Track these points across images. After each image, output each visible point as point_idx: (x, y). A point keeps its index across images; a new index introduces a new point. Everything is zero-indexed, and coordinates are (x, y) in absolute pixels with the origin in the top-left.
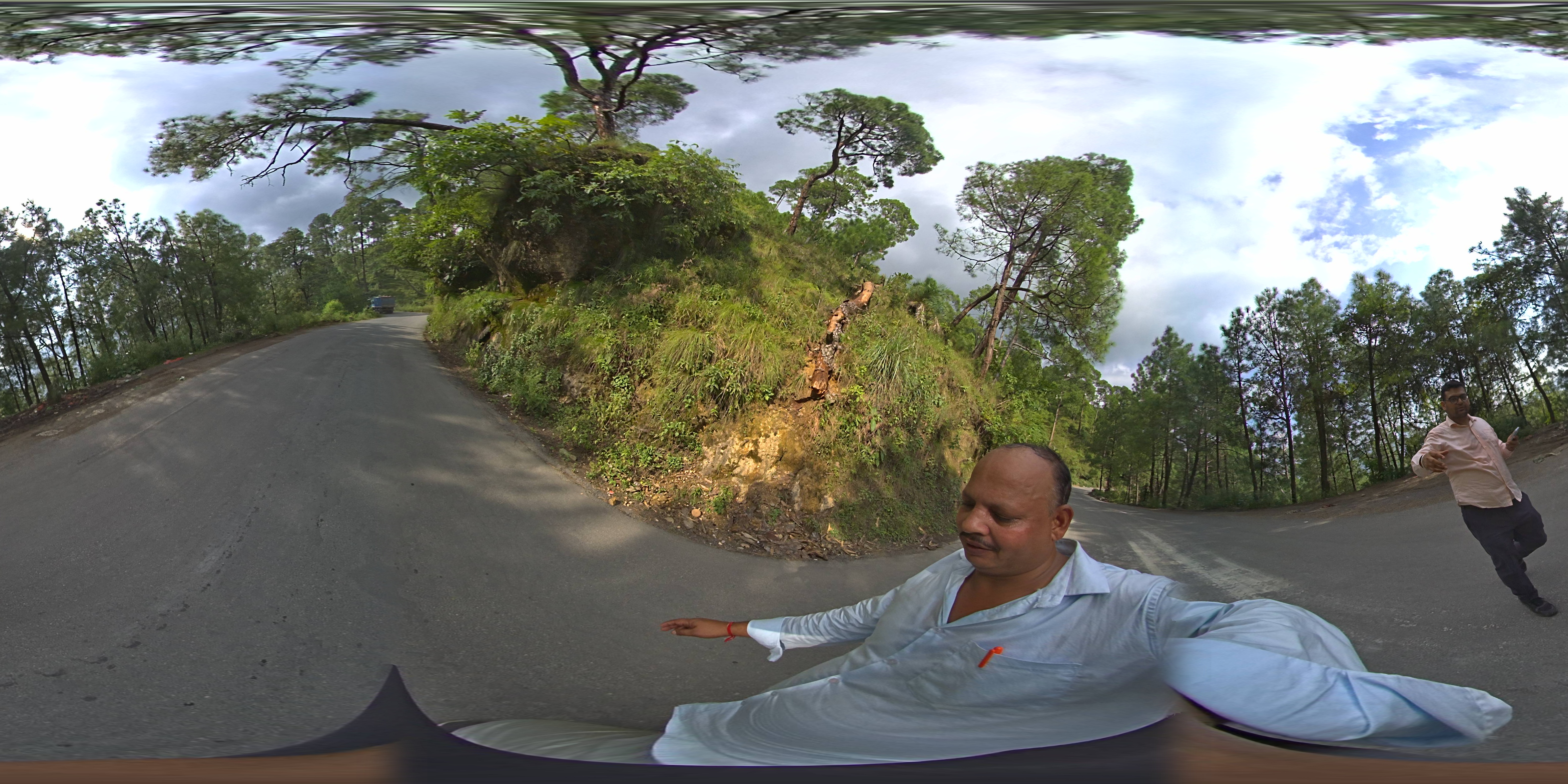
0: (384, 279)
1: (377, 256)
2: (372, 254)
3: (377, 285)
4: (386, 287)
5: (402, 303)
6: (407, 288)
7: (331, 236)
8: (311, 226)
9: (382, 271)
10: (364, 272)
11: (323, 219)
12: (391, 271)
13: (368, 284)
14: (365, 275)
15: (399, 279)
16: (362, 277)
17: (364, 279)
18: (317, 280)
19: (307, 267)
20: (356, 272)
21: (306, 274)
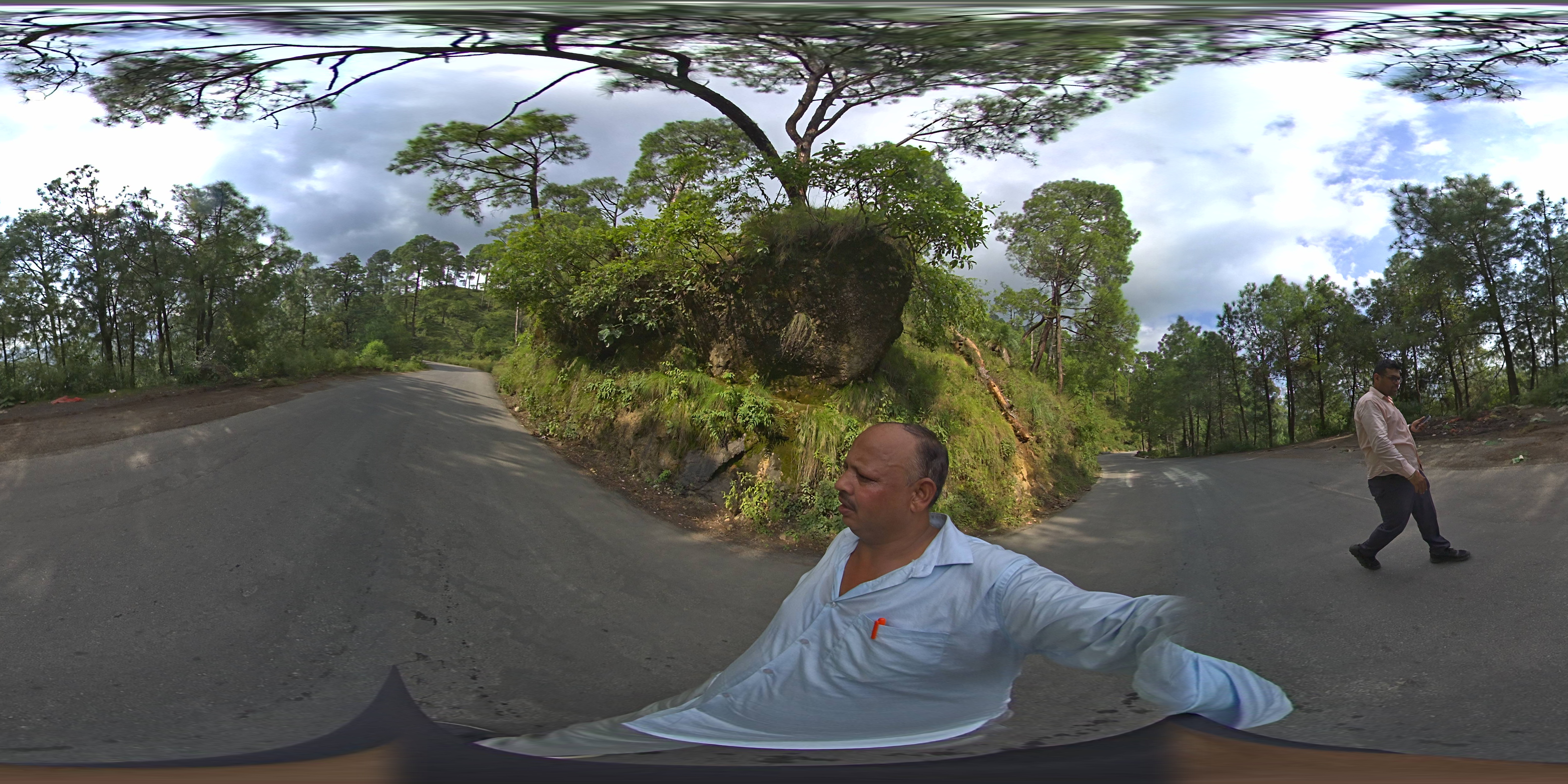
0: (432, 326)
1: (429, 300)
2: (425, 297)
3: (424, 331)
4: (433, 335)
5: (448, 355)
6: (453, 338)
7: (386, 274)
8: (370, 260)
9: (431, 317)
10: (414, 315)
11: (383, 255)
12: (440, 319)
13: (415, 329)
14: (414, 319)
15: (446, 328)
16: (410, 320)
17: (413, 323)
18: (362, 316)
19: (357, 300)
20: (405, 315)
21: (353, 307)
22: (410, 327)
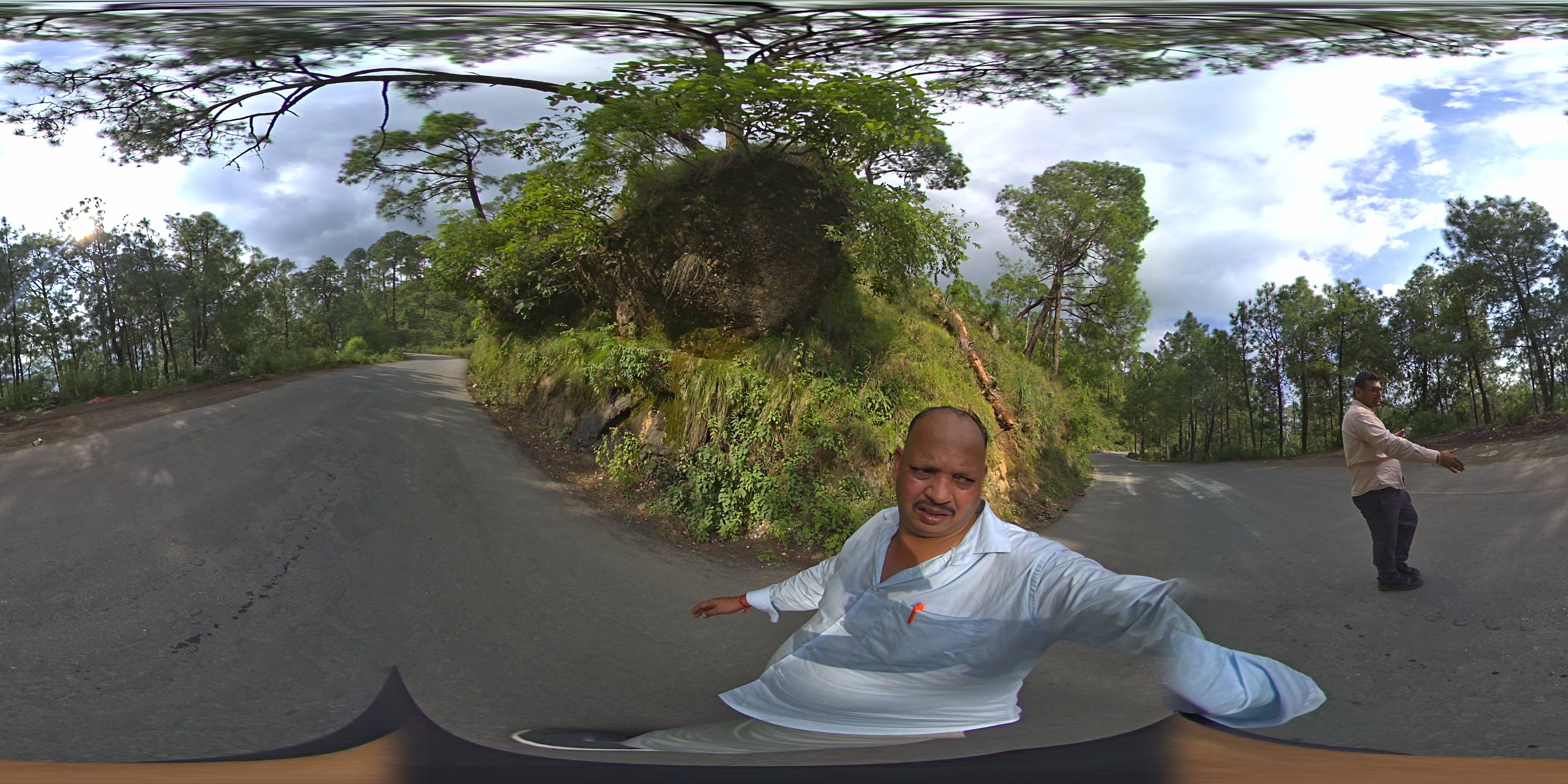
0: (414, 319)
1: (408, 295)
2: (403, 292)
3: (407, 324)
4: (415, 327)
5: (430, 345)
6: (436, 329)
7: (365, 272)
8: (347, 260)
9: (412, 311)
10: (394, 310)
11: (359, 254)
12: (421, 311)
13: (396, 323)
14: (394, 314)
15: (428, 320)
16: (391, 315)
17: (393, 318)
18: (344, 315)
19: (337, 300)
20: (386, 310)
21: (334, 307)
22: (392, 322)
